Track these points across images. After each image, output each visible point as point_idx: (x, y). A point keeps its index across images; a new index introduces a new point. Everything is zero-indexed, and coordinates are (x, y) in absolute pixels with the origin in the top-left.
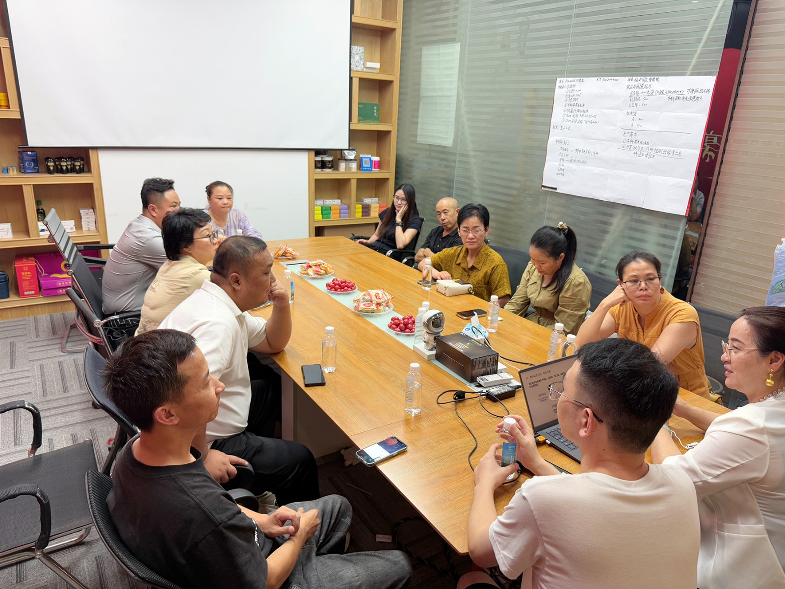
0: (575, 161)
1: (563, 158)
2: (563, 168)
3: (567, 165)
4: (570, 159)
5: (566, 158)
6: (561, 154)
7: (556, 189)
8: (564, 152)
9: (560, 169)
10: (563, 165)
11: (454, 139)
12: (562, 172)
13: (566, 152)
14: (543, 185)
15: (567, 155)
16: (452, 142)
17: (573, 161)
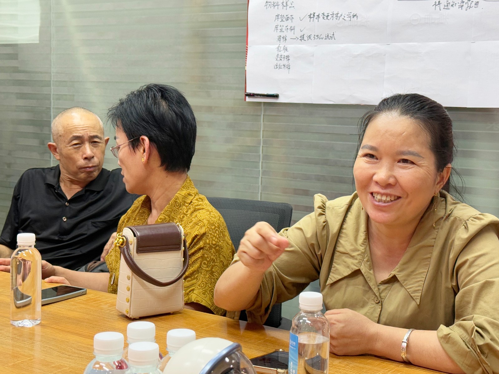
0: (309, 37)
1: (282, 34)
2: (286, 54)
3: (293, 47)
4: (298, 34)
5: (289, 35)
6: (279, 28)
7: (276, 96)
8: (285, 23)
9: (281, 58)
10: (286, 49)
11: (41, 27)
12: (285, 62)
13: (289, 23)
14: (249, 91)
15: (292, 29)
16: (38, 35)
17: (306, 38)
